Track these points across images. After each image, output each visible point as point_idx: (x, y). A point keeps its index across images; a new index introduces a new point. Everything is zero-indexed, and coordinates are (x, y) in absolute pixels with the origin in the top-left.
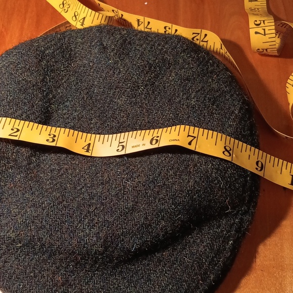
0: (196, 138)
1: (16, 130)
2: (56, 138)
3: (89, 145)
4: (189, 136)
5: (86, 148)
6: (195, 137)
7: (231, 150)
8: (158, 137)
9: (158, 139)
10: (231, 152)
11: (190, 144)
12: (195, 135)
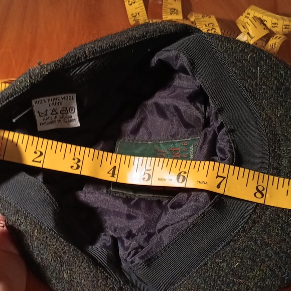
0: (226, 179)
1: (39, 153)
2: (80, 164)
3: (115, 167)
4: (218, 176)
5: (111, 172)
6: (224, 178)
7: (264, 189)
8: (185, 173)
9: (186, 175)
10: (264, 192)
11: (218, 186)
12: (225, 175)
